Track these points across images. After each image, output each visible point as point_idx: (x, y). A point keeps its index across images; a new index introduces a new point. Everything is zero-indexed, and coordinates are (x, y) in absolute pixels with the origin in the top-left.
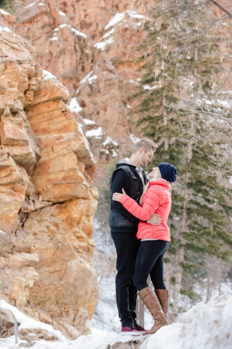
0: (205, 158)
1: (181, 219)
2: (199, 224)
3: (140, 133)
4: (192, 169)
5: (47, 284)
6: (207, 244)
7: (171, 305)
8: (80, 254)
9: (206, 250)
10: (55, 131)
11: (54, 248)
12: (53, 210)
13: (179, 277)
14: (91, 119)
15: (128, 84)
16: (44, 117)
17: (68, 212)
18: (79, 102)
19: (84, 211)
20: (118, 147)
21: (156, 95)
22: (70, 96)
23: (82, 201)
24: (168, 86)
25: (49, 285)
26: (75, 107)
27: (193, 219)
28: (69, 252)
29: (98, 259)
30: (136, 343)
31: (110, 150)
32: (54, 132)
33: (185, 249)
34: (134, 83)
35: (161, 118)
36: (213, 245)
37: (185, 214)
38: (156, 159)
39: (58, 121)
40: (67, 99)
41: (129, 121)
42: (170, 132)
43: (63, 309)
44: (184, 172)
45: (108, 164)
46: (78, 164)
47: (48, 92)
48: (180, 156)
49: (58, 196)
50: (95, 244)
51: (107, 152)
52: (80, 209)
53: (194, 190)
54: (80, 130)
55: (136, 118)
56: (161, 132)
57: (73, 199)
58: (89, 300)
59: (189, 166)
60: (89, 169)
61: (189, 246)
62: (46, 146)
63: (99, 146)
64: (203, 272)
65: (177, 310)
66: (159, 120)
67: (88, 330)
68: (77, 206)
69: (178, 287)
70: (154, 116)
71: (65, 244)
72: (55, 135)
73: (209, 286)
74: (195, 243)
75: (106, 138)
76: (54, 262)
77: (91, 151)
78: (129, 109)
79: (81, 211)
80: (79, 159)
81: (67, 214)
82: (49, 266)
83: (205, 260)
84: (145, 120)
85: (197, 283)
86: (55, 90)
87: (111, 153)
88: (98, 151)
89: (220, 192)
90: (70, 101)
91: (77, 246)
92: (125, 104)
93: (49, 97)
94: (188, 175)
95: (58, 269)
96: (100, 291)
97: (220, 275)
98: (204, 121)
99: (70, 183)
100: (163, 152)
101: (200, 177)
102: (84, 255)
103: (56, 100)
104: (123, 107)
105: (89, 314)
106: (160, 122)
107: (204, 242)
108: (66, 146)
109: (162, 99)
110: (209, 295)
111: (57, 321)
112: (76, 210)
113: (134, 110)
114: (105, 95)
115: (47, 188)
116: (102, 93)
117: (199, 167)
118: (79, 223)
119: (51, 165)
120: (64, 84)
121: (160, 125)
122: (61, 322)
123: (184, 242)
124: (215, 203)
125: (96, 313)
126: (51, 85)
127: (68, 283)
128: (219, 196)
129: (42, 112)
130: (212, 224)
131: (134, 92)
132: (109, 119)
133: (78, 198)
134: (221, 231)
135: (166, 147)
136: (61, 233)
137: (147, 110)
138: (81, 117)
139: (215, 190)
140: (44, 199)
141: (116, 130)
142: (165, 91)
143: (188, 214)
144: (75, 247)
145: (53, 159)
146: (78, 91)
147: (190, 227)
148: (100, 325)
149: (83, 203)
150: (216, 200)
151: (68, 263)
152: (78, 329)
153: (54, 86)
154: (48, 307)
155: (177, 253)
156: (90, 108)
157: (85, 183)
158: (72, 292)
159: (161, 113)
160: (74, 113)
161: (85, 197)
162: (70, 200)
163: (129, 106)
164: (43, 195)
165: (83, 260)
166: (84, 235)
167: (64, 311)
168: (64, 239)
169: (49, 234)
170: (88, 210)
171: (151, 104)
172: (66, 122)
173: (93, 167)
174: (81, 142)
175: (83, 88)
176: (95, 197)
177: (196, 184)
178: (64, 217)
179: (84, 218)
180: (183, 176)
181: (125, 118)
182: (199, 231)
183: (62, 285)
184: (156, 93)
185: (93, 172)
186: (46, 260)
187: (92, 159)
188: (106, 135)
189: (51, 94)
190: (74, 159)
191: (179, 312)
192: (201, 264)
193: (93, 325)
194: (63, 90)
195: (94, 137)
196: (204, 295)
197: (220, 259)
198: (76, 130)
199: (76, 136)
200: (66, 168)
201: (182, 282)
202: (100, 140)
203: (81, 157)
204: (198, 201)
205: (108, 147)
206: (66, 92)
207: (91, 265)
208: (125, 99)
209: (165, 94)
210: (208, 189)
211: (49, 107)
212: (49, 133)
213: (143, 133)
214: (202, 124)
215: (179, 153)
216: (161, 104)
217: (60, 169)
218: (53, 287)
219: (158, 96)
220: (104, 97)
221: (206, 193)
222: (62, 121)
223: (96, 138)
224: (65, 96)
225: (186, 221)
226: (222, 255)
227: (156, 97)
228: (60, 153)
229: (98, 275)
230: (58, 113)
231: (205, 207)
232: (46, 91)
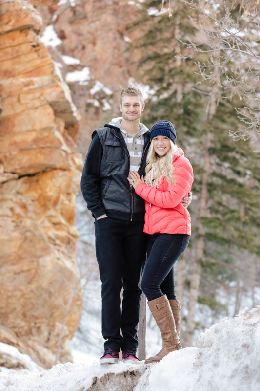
0: (233, 114)
1: (200, 199)
2: (224, 206)
3: (143, 76)
4: (216, 128)
5: (10, 289)
6: (236, 234)
7: (185, 319)
8: (57, 247)
9: (234, 243)
10: (23, 74)
11: (20, 239)
12: (20, 185)
13: (196, 280)
14: (73, 56)
15: (127, 6)
16: (6, 53)
17: (41, 188)
18: (56, 32)
19: (63, 187)
20: (112, 96)
21: (166, 23)
22: (44, 23)
23: (61, 173)
24: (183, 11)
25: (13, 291)
26: (51, 40)
27: (216, 199)
28: (42, 245)
29: (82, 254)
30: (134, 375)
31: (100, 100)
32: (21, 76)
33: (205, 241)
34: (135, 5)
35: (171, 56)
36: (243, 234)
37: (205, 192)
38: (165, 114)
39: (27, 59)
40: (40, 28)
41: (127, 60)
42: (185, 76)
43: (33, 324)
44: (204, 132)
45: (98, 119)
46: (55, 121)
47: (12, 18)
48: (198, 110)
49: (27, 165)
50: (78, 233)
51: (96, 103)
52: (57, 185)
53: (219, 157)
54: (58, 73)
55: (137, 55)
56: (172, 76)
57: (48, 170)
58: (69, 312)
59: (211, 124)
60: (71, 128)
61: (210, 237)
62: (10, 95)
63: (84, 95)
64: (230, 272)
65: (193, 326)
66: (169, 58)
67: (68, 353)
68: (54, 180)
69: (195, 293)
70: (162, 53)
71: (37, 233)
72: (22, 80)
73: (238, 292)
74: (219, 232)
75: (94, 84)
76: (20, 258)
77: (74, 102)
78: (127, 42)
79: (60, 187)
80: (56, 113)
81: (39, 191)
82: (13, 264)
83: (232, 256)
84: (150, 58)
85: (222, 288)
86: (23, 16)
87: (102, 104)
88: (83, 101)
89: (255, 161)
90: (44, 30)
91: (53, 236)
92: (122, 35)
93: (13, 26)
94: (210, 136)
95: (25, 268)
96: (84, 299)
97: (253, 276)
98: (232, 60)
99: (43, 148)
100: (176, 105)
101: (227, 139)
102: (63, 248)
103: (25, 29)
104: (118, 40)
105: (70, 331)
106: (170, 61)
107: (231, 232)
108: (37, 95)
109: (174, 29)
110: (238, 304)
111: (24, 342)
112: (52, 185)
113: (134, 45)
114: (93, 22)
115: (11, 154)
116: (90, 20)
117: (225, 126)
118: (55, 203)
119: (16, 122)
120: (35, 7)
121: (172, 66)
122: (30, 343)
123: (203, 230)
124: (248, 177)
125: (79, 330)
126: (16, 7)
127: (40, 288)
128: (253, 166)
129: (3, 47)
130: (243, 207)
131: (134, 18)
132: (98, 56)
133: (55, 169)
134: (255, 216)
135: (179, 98)
136: (31, 218)
137: (152, 44)
138: (59, 54)
139: (247, 158)
140: (7, 170)
141: (108, 72)
142: (179, 17)
143: (209, 191)
144: (50, 238)
145: (19, 114)
146: (55, 17)
147: (212, 210)
148: (85, 347)
149: (62, 176)
150: (249, 172)
151: (41, 260)
152: (54, 353)
153: (21, 10)
154: (11, 322)
155: (194, 246)
156: (72, 41)
157: (65, 147)
158: (45, 301)
159: (172, 49)
160: (50, 48)
161: (65, 167)
162: (44, 172)
163: (127, 39)
164: (6, 164)
165: (61, 255)
166: (63, 221)
167: (34, 327)
168: (35, 227)
169: (14, 219)
170: (68, 186)
171: (159, 36)
172: (38, 62)
173: (76, 126)
174: (59, 90)
175: (63, 13)
176: (78, 168)
177: (221, 150)
178: (34, 194)
179: (63, 197)
180: (203, 138)
181: (121, 55)
182: (224, 215)
183: (32, 291)
184: (166, 20)
185: (76, 132)
186: (9, 256)
187: (75, 114)
188: (95, 79)
189: (17, 21)
190: (49, 114)
191: (196, 328)
192: (227, 261)
193: (75, 347)
194: (33, 15)
195: (78, 82)
196: (232, 305)
197: (254, 256)
198: (52, 72)
199: (53, 81)
200: (38, 127)
201: (200, 286)
202: (86, 86)
203: (60, 110)
204: (224, 173)
205: (97, 97)
206: (38, 18)
207: (73, 262)
208: (121, 28)
209: (178, 22)
210: (238, 157)
211: (13, 39)
212: (13, 76)
213: (147, 77)
214: (230, 65)
215: (197, 105)
216: (173, 37)
217: (30, 127)
218: (18, 294)
219: (169, 24)
220: (93, 25)
221: (234, 161)
222: (33, 59)
223: (81, 83)
224: (37, 24)
225: (207, 202)
226: (256, 250)
227: (166, 26)
228: (30, 105)
229: (82, 277)
230: (26, 48)
231: (233, 181)
232: (10, 17)
